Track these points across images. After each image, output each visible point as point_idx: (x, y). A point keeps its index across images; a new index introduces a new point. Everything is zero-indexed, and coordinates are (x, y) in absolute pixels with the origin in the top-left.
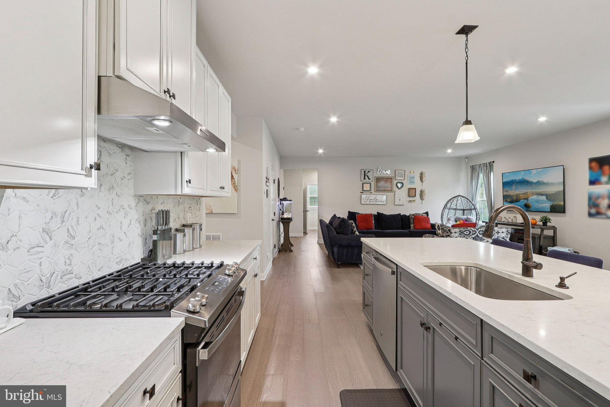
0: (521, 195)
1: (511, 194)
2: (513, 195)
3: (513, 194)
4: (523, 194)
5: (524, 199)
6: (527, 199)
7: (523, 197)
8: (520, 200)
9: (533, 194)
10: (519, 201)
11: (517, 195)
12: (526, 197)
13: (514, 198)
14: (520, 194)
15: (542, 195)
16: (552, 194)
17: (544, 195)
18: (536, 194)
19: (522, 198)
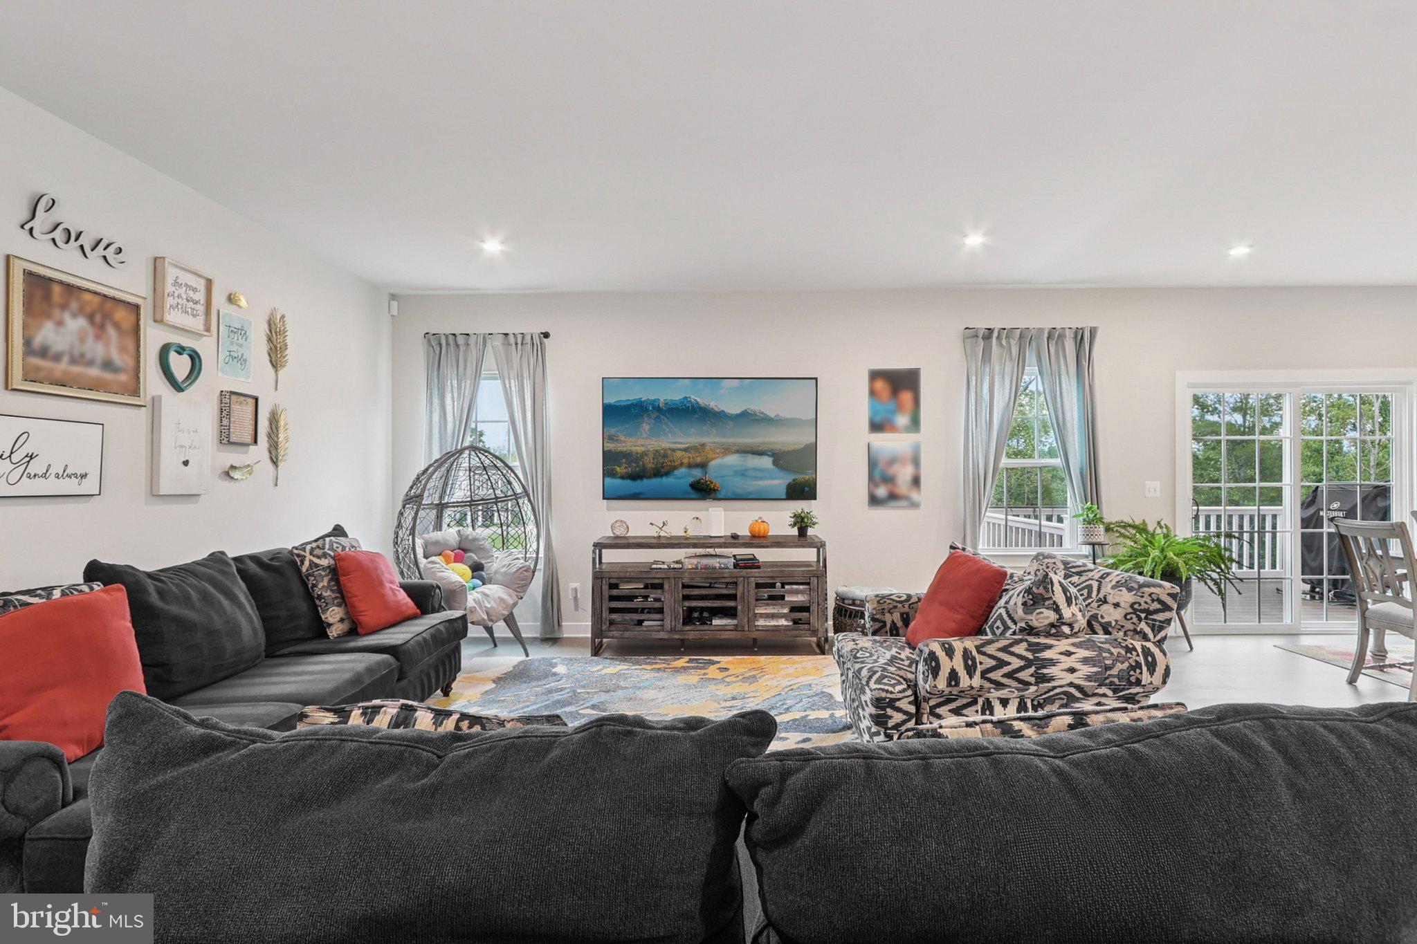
0: (679, 454)
1: (633, 449)
2: (645, 454)
3: (643, 449)
4: (686, 450)
5: (690, 466)
6: (703, 466)
7: (686, 461)
8: (675, 468)
9: (727, 450)
10: (667, 474)
11: (661, 455)
12: (699, 460)
13: (649, 463)
14: (674, 450)
15: (761, 454)
16: (794, 450)
17: (768, 455)
18: (738, 452)
19: (682, 464)
